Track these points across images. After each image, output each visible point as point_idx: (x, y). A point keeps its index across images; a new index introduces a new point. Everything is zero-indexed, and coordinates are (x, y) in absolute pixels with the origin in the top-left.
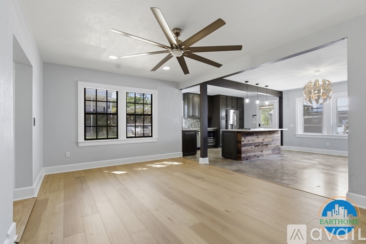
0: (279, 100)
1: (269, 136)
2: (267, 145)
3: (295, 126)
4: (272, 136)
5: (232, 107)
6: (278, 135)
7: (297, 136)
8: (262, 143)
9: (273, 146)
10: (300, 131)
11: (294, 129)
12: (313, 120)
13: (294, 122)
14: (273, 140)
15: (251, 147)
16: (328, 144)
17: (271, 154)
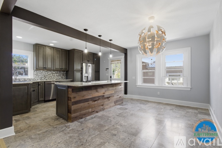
0: (125, 57)
1: (111, 88)
2: (108, 98)
3: (136, 78)
4: (115, 88)
5: (88, 61)
6: (120, 87)
7: (137, 86)
8: (103, 96)
9: (115, 97)
10: (140, 82)
11: (135, 81)
12: (149, 73)
13: (135, 74)
14: (116, 92)
15: (87, 103)
16: (159, 93)
17: (113, 106)
